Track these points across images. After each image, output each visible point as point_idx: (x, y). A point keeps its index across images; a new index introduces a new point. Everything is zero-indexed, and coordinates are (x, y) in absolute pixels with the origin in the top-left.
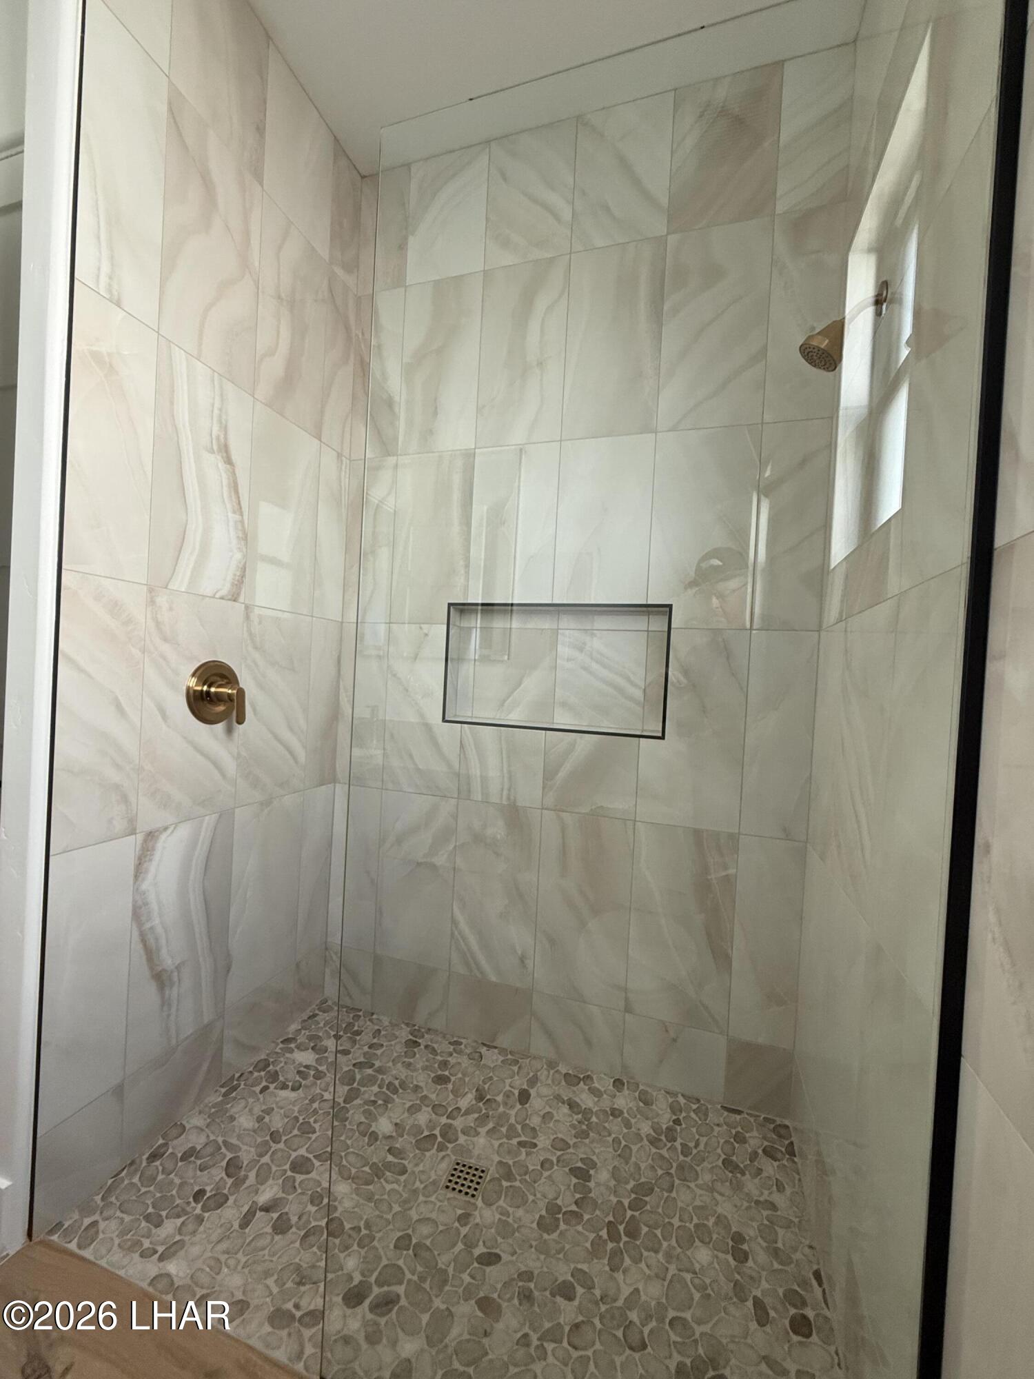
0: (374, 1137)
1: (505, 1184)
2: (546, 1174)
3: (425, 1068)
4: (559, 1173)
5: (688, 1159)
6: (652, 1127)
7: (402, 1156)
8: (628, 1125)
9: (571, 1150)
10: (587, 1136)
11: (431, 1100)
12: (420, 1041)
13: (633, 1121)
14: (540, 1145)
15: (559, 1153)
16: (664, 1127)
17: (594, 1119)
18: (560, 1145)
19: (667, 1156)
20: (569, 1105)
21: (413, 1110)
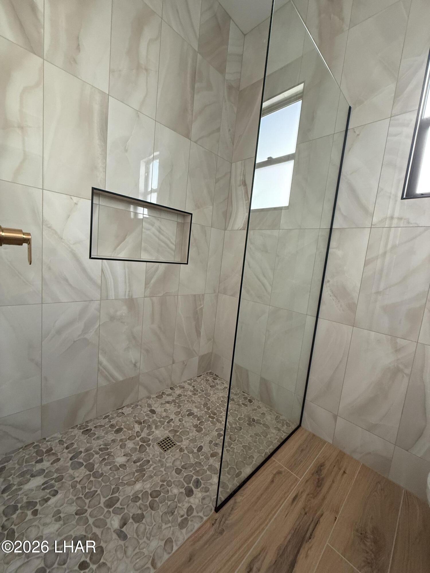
0: (123, 466)
1: (178, 434)
2: (183, 422)
3: (106, 433)
4: (186, 419)
5: (205, 392)
6: (191, 392)
7: (141, 459)
8: (186, 396)
9: (181, 412)
10: (181, 406)
11: (125, 439)
12: (89, 428)
13: (185, 394)
14: (173, 418)
15: (180, 415)
16: (193, 390)
17: (177, 401)
18: (177, 413)
19: (200, 395)
20: (167, 403)
21: (123, 446)
